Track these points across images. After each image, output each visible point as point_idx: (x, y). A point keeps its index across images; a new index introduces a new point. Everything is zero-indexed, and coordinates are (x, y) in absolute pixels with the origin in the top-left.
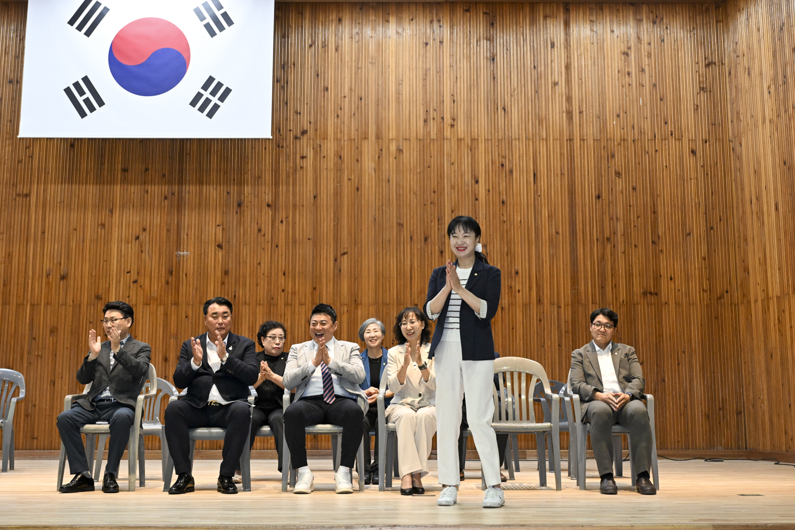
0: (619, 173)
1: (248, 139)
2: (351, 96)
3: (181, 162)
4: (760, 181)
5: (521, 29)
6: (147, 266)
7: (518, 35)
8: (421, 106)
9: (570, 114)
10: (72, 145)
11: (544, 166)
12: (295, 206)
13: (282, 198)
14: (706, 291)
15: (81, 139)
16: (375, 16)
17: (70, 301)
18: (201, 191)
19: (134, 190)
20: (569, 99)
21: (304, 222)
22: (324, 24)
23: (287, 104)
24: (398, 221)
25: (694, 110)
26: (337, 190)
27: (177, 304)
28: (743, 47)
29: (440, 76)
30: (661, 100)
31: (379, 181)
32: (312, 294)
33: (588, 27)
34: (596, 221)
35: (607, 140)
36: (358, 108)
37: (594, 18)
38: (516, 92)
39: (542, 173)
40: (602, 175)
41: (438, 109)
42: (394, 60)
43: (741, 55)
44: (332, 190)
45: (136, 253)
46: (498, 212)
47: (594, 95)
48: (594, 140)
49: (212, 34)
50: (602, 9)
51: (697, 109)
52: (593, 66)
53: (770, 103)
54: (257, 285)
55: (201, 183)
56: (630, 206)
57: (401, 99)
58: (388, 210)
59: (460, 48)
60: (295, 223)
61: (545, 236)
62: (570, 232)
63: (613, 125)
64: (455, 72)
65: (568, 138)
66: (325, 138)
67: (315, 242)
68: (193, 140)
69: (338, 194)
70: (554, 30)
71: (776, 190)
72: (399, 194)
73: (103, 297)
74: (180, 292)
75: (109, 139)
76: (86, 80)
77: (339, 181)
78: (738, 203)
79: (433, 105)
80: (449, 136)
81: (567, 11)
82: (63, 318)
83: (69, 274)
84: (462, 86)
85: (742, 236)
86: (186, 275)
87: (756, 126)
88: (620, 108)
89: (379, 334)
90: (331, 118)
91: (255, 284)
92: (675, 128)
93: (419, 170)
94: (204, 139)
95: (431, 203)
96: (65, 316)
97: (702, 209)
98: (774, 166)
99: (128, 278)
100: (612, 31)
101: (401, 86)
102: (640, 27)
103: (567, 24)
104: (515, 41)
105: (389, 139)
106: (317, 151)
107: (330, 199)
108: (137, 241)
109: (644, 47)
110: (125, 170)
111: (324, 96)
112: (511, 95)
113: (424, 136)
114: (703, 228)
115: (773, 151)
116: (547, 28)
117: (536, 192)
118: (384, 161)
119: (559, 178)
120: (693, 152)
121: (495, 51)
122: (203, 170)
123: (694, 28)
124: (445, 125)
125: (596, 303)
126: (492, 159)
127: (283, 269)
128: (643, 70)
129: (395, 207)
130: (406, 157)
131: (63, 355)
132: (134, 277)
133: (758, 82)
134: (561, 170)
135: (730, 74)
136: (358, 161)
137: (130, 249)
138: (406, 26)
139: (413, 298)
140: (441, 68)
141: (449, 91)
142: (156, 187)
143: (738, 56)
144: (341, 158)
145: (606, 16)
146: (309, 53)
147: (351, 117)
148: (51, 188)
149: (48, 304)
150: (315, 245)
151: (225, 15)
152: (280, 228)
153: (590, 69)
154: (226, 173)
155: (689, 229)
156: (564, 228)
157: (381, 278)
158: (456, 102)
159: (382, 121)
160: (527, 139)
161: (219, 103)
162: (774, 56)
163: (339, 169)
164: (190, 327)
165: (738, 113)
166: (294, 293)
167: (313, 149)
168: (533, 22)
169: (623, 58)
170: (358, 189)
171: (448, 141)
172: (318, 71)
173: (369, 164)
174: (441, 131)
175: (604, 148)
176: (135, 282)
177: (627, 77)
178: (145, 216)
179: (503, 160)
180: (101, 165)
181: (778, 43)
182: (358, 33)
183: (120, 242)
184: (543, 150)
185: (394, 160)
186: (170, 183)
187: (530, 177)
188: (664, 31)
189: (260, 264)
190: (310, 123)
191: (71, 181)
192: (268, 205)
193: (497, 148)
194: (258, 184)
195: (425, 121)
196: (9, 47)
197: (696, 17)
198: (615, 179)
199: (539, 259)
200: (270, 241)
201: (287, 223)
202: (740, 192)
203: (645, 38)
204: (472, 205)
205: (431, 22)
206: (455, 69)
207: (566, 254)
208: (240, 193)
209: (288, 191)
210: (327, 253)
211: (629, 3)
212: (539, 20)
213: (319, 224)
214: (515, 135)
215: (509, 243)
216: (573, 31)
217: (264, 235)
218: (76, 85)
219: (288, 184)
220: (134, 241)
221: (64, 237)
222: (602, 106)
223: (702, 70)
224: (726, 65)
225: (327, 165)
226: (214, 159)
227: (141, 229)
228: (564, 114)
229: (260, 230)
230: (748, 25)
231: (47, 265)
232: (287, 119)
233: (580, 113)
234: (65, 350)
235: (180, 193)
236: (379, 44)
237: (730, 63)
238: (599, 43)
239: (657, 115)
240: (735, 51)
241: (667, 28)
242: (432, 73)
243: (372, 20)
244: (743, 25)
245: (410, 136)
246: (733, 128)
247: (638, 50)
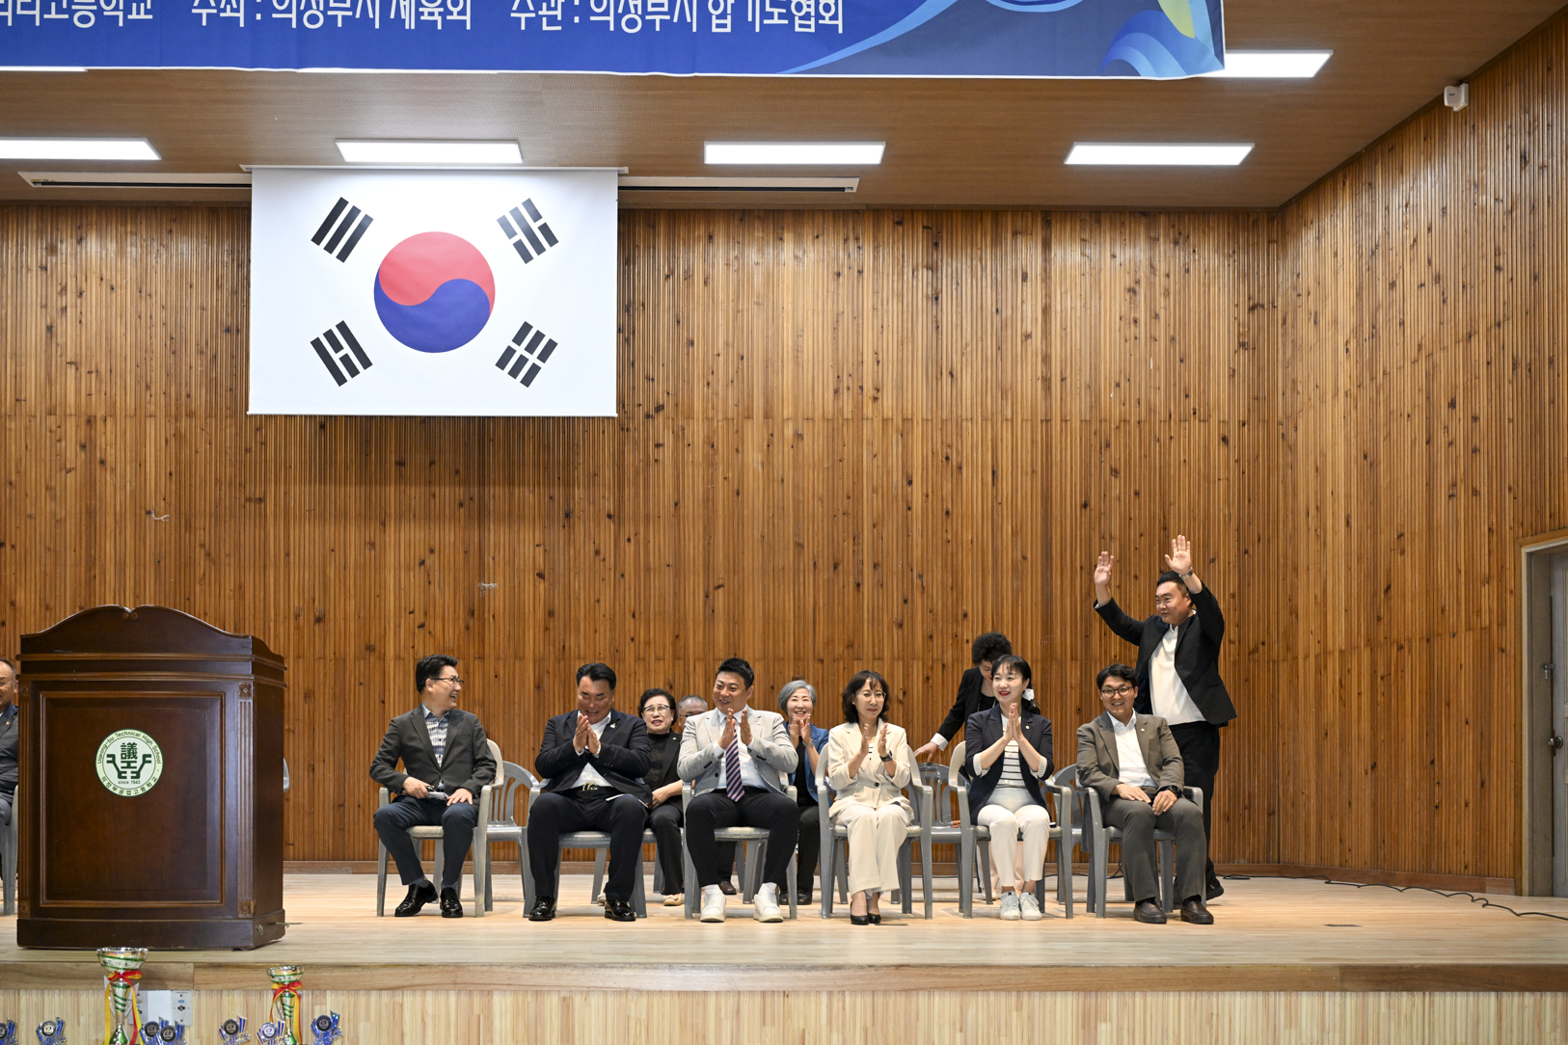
0: (1116, 471)
1: (578, 418)
2: (728, 353)
3: (482, 452)
4: (1323, 483)
5: (979, 251)
6: (437, 606)
7: (974, 262)
8: (830, 368)
9: (1047, 381)
10: (323, 427)
11: (1007, 459)
12: (647, 517)
13: (629, 508)
14: (1234, 643)
15: (336, 417)
16: (763, 231)
17: (330, 653)
18: (511, 495)
19: (415, 493)
20: (1046, 359)
21: (660, 541)
22: (688, 247)
23: (633, 364)
24: (796, 539)
25: (1229, 377)
26: (708, 495)
27: (482, 658)
28: (1308, 280)
29: (858, 324)
30: (1181, 361)
31: (769, 479)
32: (674, 645)
33: (1078, 249)
34: (1081, 540)
35: (1101, 421)
36: (737, 372)
37: (1087, 237)
38: (969, 349)
39: (1004, 470)
40: (1090, 473)
41: (855, 375)
42: (790, 299)
43: (1304, 293)
44: (701, 493)
45: (422, 585)
46: (940, 527)
47: (1083, 353)
48: (1081, 421)
49: (527, 258)
50: (1099, 221)
51: (1234, 376)
52: (1083, 309)
53: (1347, 365)
54: (596, 631)
55: (511, 483)
56: (1130, 519)
57: (800, 359)
58: (781, 524)
59: (888, 281)
60: (649, 542)
61: (1007, 562)
62: (1042, 556)
63: (1110, 398)
64: (880, 318)
65: (1044, 418)
66: (690, 417)
67: (678, 569)
68: (499, 418)
69: (709, 500)
70: (1027, 254)
71: (1348, 497)
72: (798, 501)
73: (377, 648)
74: (487, 641)
75: (376, 417)
76: (342, 327)
77: (710, 481)
78: (1286, 517)
79: (848, 368)
80: (870, 415)
81: (1047, 224)
82: (322, 676)
83: (327, 616)
84: (891, 339)
85: (1290, 563)
86: (494, 617)
87: (1323, 401)
88: (1120, 373)
89: (809, 704)
90: (698, 386)
91: (592, 630)
92: (1199, 405)
93: (826, 465)
94: (514, 418)
95: (844, 514)
96: (325, 675)
97: (1234, 524)
98: (1347, 462)
99: (411, 622)
100: (1113, 256)
101: (800, 338)
102: (1155, 247)
103: (1047, 245)
104: (969, 270)
105: (783, 420)
106: (678, 436)
107: (698, 507)
108: (423, 567)
109: (1160, 281)
110: (400, 464)
111: (688, 354)
112: (962, 354)
113: (834, 414)
114: (1234, 551)
115: (1347, 439)
116: (1016, 250)
117: (994, 498)
118: (775, 451)
119: (1029, 478)
120: (1225, 440)
121: (940, 286)
122: (514, 464)
123: (1234, 252)
124: (865, 398)
125: (1076, 659)
126: (932, 448)
127: (632, 609)
128: (1157, 316)
129: (791, 519)
130: (808, 445)
131: (324, 729)
132: (419, 618)
133: (1329, 334)
134: (1032, 466)
135: (1284, 322)
136: (737, 451)
137: (412, 579)
138: (809, 246)
139: (816, 651)
140: (860, 312)
141: (870, 346)
142: (447, 490)
143: (1299, 295)
144: (713, 446)
145: (1105, 232)
146: (665, 288)
147: (727, 385)
148: (295, 490)
149: (299, 657)
150: (677, 575)
151: (545, 229)
152: (627, 548)
153: (1078, 314)
154: (546, 468)
155: (1214, 553)
156: (1035, 553)
157: (771, 621)
158: (880, 364)
159: (773, 391)
160: (984, 419)
161: (539, 363)
162: (1359, 295)
163: (710, 463)
164: (501, 692)
165: (1294, 382)
166: (648, 643)
167: (673, 432)
168: (997, 241)
169: (1128, 297)
170: (738, 493)
171: (869, 421)
172: (678, 315)
173: (754, 456)
174: (858, 407)
175: (1095, 434)
176: (422, 626)
177: (1132, 326)
178: (432, 531)
179: (949, 451)
180: (366, 455)
181: (1366, 275)
182: (737, 258)
183: (398, 568)
184: (1007, 435)
185: (791, 450)
186: (467, 483)
187: (987, 475)
188: (1189, 257)
189: (598, 601)
190: (668, 393)
191: (323, 481)
192: (609, 516)
193: (940, 432)
194: (594, 485)
195: (836, 391)
196: (222, 278)
197: (1238, 233)
198: (1110, 479)
199: (997, 596)
200: (612, 568)
201: (637, 542)
202: (1290, 498)
203: (1162, 267)
204: (903, 517)
205: (846, 240)
206: (880, 313)
207: (1037, 590)
208: (568, 498)
209: (637, 495)
210: (695, 585)
211: (1140, 213)
212: (1006, 239)
213: (682, 544)
214: (966, 413)
215: (954, 572)
216: (1055, 255)
217: (604, 560)
218: (329, 335)
219: (636, 485)
220: (417, 567)
221: (317, 563)
222: (1095, 369)
223: (1243, 316)
224: (1280, 308)
225: (693, 457)
226: (529, 451)
227: (427, 549)
228: (1039, 382)
229: (597, 553)
230: (1318, 248)
231: (295, 603)
232: (634, 388)
233: (1062, 380)
234: (327, 722)
235: (481, 498)
236: (768, 274)
237: (1286, 304)
238: (1093, 274)
239: (1175, 385)
240: (1295, 288)
241: (1194, 251)
242: (847, 318)
243: (758, 238)
244: (1311, 247)
245: (813, 414)
246: (1285, 404)
247: (1151, 285)
